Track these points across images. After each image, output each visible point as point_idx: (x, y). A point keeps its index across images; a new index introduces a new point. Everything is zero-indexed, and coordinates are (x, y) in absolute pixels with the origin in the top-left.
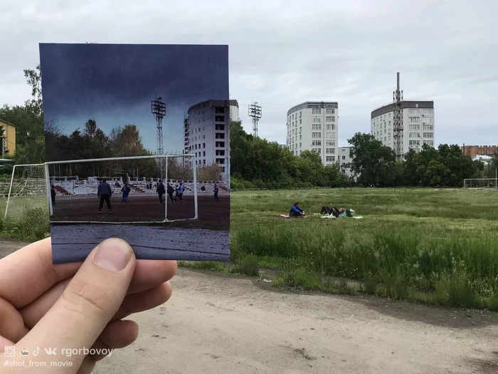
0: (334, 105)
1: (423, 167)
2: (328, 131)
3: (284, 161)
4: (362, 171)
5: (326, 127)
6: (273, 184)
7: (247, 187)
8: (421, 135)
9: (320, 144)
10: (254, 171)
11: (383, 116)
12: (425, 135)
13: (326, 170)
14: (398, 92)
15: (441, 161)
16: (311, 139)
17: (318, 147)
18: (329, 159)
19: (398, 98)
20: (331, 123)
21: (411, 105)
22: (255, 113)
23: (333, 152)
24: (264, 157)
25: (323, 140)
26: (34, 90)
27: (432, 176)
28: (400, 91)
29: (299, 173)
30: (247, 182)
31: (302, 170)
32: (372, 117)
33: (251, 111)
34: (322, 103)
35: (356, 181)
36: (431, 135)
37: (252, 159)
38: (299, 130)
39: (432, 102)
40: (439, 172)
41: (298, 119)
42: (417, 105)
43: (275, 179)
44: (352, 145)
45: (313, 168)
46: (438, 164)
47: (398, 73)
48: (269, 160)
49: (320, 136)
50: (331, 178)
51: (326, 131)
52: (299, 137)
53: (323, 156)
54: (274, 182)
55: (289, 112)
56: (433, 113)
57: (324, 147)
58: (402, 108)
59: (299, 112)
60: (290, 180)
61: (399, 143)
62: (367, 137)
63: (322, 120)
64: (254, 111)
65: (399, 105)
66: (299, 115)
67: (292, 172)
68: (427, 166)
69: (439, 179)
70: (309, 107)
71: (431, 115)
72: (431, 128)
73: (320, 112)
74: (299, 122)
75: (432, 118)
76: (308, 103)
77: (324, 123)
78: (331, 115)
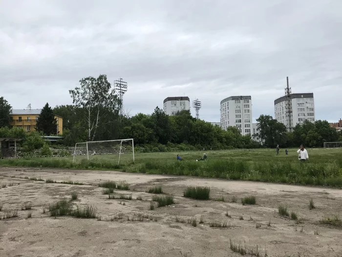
0: (249, 98)
1: (304, 135)
2: (246, 114)
3: (215, 133)
4: (265, 138)
5: (244, 111)
6: (208, 148)
7: (192, 149)
8: (306, 114)
9: (240, 122)
10: (196, 140)
11: (281, 103)
12: (308, 114)
13: (243, 138)
14: (288, 89)
15: (316, 131)
16: (235, 119)
17: (240, 124)
18: (246, 131)
19: (288, 92)
20: (248, 109)
21: (298, 96)
22: (197, 105)
23: (250, 126)
24: (202, 131)
25: (243, 119)
26: (74, 101)
27: (310, 141)
28: (289, 88)
29: (225, 140)
30: (192, 146)
31: (227, 138)
32: (275, 104)
33: (194, 104)
34: (241, 97)
35: (262, 145)
36: (312, 114)
37: (195, 132)
38: (227, 113)
39: (312, 94)
40: (314, 138)
41: (227, 107)
42: (302, 96)
43: (209, 144)
44: (259, 122)
45: (235, 137)
46: (314, 133)
47: (287, 77)
48: (205, 133)
49: (240, 117)
50: (247, 143)
51: (244, 114)
52: (227, 117)
53: (243, 129)
54: (209, 146)
55: (222, 102)
56: (313, 100)
57: (243, 124)
58: (291, 99)
59: (226, 102)
60: (219, 144)
61: (290, 120)
62: (268, 117)
63: (241, 107)
64: (196, 104)
65: (289, 97)
66: (227, 104)
67: (220, 140)
68: (306, 134)
69: (315, 142)
70: (233, 99)
71: (312, 102)
72: (313, 109)
73: (240, 102)
74: (227, 108)
75: (313, 104)
76: (232, 97)
77: (243, 109)
78: (247, 104)
